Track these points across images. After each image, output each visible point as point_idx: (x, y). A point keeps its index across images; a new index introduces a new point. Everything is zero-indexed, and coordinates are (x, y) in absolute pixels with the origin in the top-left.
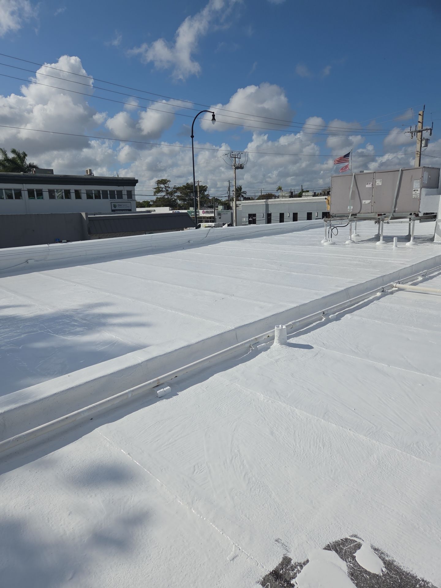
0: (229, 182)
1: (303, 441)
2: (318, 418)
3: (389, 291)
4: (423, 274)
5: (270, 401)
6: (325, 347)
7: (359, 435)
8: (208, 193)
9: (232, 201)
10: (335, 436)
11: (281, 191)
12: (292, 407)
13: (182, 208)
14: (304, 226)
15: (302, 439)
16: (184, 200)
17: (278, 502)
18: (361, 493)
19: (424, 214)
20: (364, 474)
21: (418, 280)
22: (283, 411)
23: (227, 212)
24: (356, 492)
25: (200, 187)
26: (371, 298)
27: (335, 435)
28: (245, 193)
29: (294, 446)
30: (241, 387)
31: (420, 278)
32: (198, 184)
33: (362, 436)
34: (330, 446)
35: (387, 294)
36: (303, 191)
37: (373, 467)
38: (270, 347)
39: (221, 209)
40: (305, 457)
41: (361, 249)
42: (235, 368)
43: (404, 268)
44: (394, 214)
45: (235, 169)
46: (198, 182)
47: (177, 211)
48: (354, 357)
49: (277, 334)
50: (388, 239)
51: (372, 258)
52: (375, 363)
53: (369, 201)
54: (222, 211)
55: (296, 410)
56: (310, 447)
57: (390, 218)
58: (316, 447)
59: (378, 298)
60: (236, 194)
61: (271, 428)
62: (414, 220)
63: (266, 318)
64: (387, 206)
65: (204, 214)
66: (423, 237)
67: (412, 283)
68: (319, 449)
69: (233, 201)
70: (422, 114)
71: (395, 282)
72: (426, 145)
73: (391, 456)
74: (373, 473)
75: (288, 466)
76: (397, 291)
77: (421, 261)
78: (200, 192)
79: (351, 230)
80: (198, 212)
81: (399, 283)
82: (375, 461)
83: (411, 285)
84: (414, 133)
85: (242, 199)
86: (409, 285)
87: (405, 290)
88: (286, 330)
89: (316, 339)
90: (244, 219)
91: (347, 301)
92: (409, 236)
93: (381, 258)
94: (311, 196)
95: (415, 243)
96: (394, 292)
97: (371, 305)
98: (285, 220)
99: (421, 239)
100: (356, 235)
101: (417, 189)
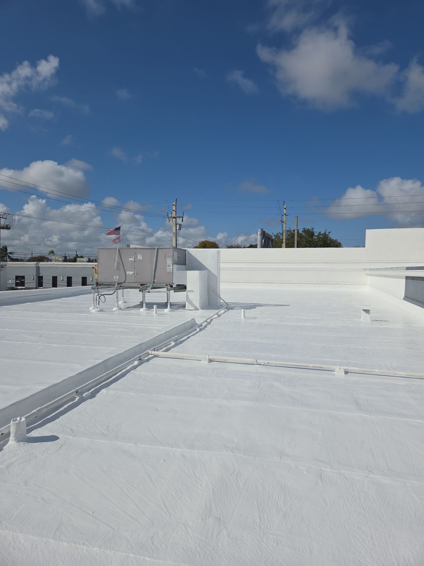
2: (47, 539)
3: (145, 359)
4: (174, 340)
6: (73, 434)
11: (54, 255)
12: (16, 532)
14: (75, 292)
21: (171, 346)
26: (129, 368)
27: (65, 559)
28: (12, 254)
33: (96, 548)
35: (144, 362)
38: (3, 448)
41: (126, 316)
43: (160, 335)
44: (154, 284)
48: (103, 441)
49: (13, 430)
50: (150, 306)
51: (135, 324)
52: (123, 443)
53: (132, 273)
55: (21, 535)
57: (150, 288)
59: (135, 367)
64: (147, 278)
66: (178, 304)
67: (166, 348)
70: (175, 205)
71: (151, 349)
76: (153, 357)
77: (173, 328)
79: (117, 297)
81: (154, 350)
83: (165, 351)
84: (170, 218)
85: (8, 260)
86: (163, 351)
87: (159, 356)
88: (25, 422)
89: (64, 426)
90: (10, 281)
91: (105, 374)
92: (167, 302)
93: (144, 325)
94: (86, 261)
95: (171, 309)
96: (150, 359)
97: (128, 375)
98: (58, 283)
99: (176, 306)
100: (123, 301)
101: (170, 265)
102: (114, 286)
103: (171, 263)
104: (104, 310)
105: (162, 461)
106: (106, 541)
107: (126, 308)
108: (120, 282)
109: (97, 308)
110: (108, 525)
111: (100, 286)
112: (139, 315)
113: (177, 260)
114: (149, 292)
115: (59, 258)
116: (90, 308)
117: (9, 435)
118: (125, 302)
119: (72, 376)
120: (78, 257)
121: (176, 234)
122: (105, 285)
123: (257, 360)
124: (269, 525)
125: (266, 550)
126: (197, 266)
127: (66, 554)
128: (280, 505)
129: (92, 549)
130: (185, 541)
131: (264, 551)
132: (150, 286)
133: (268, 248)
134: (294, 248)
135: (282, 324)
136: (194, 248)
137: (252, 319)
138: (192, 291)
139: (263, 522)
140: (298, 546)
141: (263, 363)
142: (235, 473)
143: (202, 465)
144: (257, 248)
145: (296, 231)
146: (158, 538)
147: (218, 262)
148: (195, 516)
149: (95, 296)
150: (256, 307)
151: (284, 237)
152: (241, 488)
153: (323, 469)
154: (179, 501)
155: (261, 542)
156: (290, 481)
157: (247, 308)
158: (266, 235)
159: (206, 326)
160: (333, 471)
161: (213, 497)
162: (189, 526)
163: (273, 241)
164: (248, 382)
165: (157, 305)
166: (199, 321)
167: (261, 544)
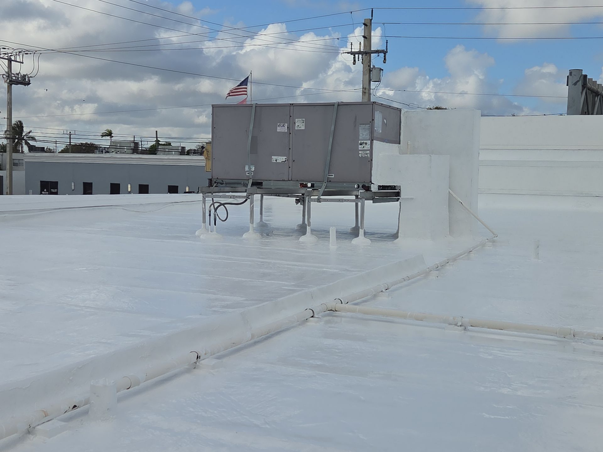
19: (380, 187)
36: (159, 143)
44: (329, 185)
53: (283, 159)
57: (321, 190)
62: (363, 199)
66: (380, 233)
84: (357, 56)
101: (365, 141)
102: (245, 188)
103: (368, 137)
108: (258, 179)
109: (212, 231)
111: (217, 186)
112: (300, 247)
113: (381, 131)
114: (319, 200)
116: (198, 232)
120: (161, 145)
121: (370, 90)
122: (226, 185)
132: (321, 187)
138: (414, 201)
158: (588, 86)
165: (337, 232)
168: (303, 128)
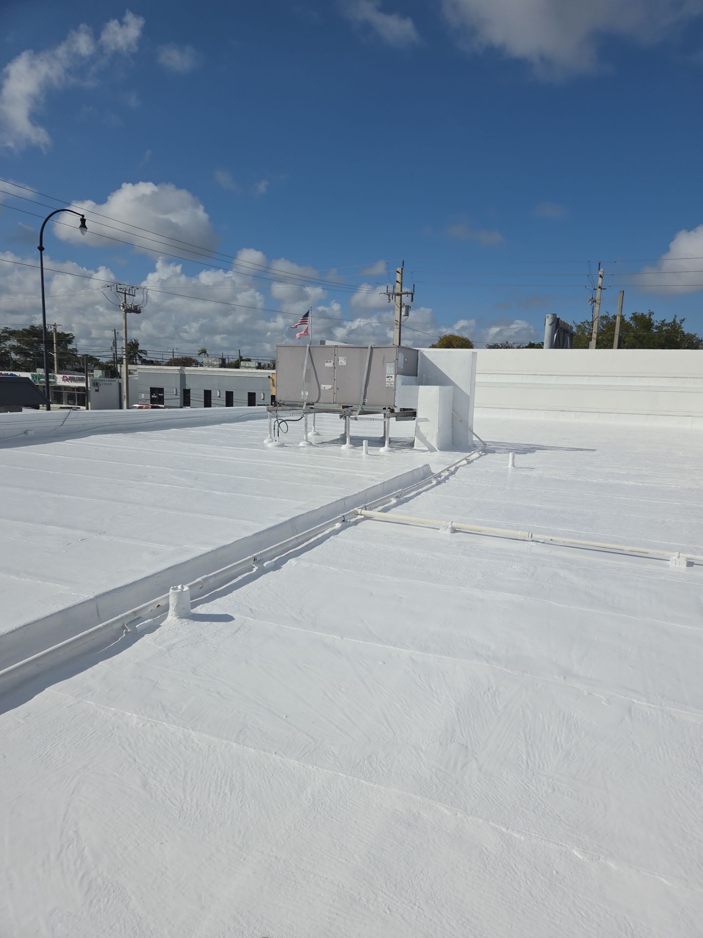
0: (113, 332)
1: (198, 789)
2: (228, 742)
3: (353, 520)
4: (396, 495)
5: (148, 725)
6: (252, 615)
7: (289, 760)
8: (75, 347)
9: (120, 364)
10: (251, 769)
11: (206, 356)
12: (188, 729)
13: (21, 369)
14: (241, 415)
15: (197, 785)
16: (26, 354)
17: (140, 914)
18: (282, 861)
19: (401, 409)
20: (289, 827)
21: (390, 504)
22: (170, 739)
23: (111, 381)
24: (274, 860)
25: (58, 335)
26: (327, 532)
27: (252, 767)
28: (146, 354)
29: (181, 800)
30: (97, 705)
31: (394, 501)
32: (55, 329)
33: (293, 761)
34: (241, 788)
35: (350, 526)
36: (241, 359)
37: (304, 811)
38: (161, 625)
39: (98, 376)
40: (199, 817)
41: (320, 456)
42: (90, 670)
43: (373, 487)
44: (364, 407)
45: (126, 313)
46: (54, 326)
47: (9, 373)
48: (294, 629)
49: (172, 601)
50: (357, 442)
51: (335, 469)
52: (324, 635)
53: (330, 387)
54: (101, 379)
55: (193, 733)
56: (209, 796)
57: (358, 412)
58: (219, 794)
59: (336, 532)
60: (128, 353)
61: (144, 776)
62: (389, 418)
63: (156, 574)
64: (353, 396)
65: (66, 382)
66: (402, 440)
67: (383, 507)
68: (223, 798)
69: (123, 364)
70: (400, 272)
71: (361, 507)
72: (407, 314)
73: (332, 786)
74: (303, 821)
75: (167, 841)
76: (363, 520)
77: (395, 477)
78: (58, 344)
79: (306, 426)
80: (54, 377)
81: (365, 508)
82: (308, 799)
83: (382, 511)
84: (391, 296)
85: (138, 361)
86: (379, 511)
87: (373, 518)
88: (188, 592)
89: (240, 603)
90: (143, 396)
91: (293, 537)
92: (384, 438)
93: (347, 470)
94: (254, 367)
95: (390, 448)
96: (358, 522)
97: (327, 543)
98: (213, 401)
99: (399, 444)
100: (314, 433)
101: (391, 375)
102: (301, 408)
103: (393, 372)
104: (286, 445)
105: (380, 663)
106: (306, 753)
107: (319, 444)
108: (311, 401)
109: (276, 441)
110: (308, 735)
111: (280, 406)
112: (340, 455)
113: (402, 368)
114: (356, 419)
115: (214, 361)
116: (265, 441)
117: (167, 608)
118: (318, 434)
119: (247, 536)
120: (243, 360)
121: (400, 323)
122: (287, 405)
123: (532, 534)
124: (541, 765)
125: (536, 795)
126: (436, 378)
127: (253, 762)
128: (560, 741)
129: (287, 760)
130: (416, 767)
131: (533, 796)
132: (358, 408)
133: (563, 348)
134: (612, 348)
135: (579, 479)
136: (430, 347)
137: (526, 470)
138: (426, 420)
139: (532, 760)
140: (585, 798)
141: (542, 539)
142: (490, 690)
143: (440, 674)
144: (543, 348)
145: (618, 319)
146: (377, 759)
147: (473, 372)
148: (430, 738)
149: (273, 424)
150: (535, 451)
151: (595, 330)
152: (500, 712)
153: (635, 701)
154: (407, 717)
155: (528, 784)
156: (579, 712)
157: (518, 451)
158: (561, 326)
159: (447, 478)
160: (650, 705)
161: (457, 719)
162: (421, 750)
163: (575, 337)
164: (516, 567)
165: (368, 440)
166: (435, 469)
167: (528, 786)
168: (345, 364)
